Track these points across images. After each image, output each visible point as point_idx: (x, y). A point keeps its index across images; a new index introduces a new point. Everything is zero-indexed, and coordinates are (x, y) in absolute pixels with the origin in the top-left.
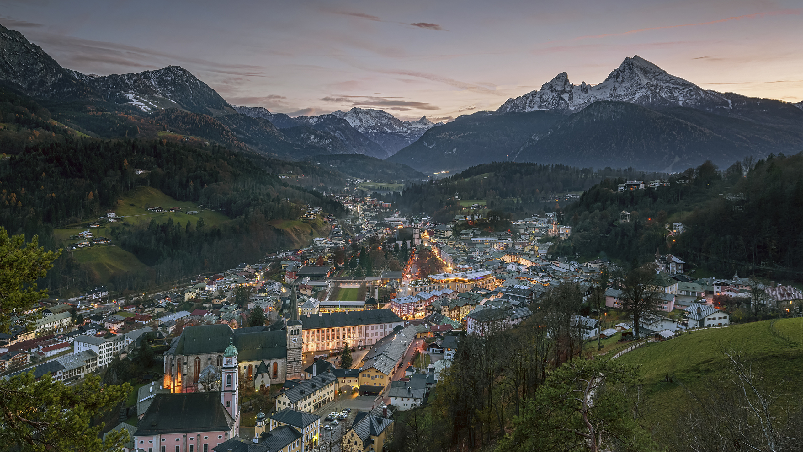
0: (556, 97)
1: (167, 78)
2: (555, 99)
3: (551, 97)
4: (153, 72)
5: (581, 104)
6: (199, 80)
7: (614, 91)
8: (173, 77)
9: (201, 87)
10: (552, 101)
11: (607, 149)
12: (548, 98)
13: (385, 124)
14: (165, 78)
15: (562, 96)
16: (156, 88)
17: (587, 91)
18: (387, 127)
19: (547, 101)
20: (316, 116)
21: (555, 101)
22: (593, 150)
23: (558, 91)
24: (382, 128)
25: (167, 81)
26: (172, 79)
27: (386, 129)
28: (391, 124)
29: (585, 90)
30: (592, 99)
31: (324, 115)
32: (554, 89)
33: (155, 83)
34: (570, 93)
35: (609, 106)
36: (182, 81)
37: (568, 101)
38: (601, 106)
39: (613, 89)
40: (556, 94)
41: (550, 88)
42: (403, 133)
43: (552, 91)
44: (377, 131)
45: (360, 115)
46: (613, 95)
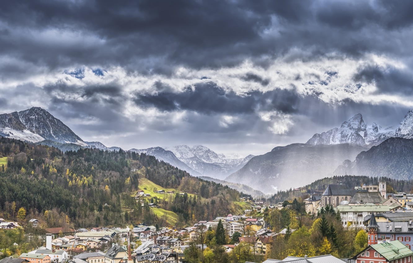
0: (354, 134)
1: (32, 117)
2: (353, 135)
3: (350, 134)
4: (20, 112)
5: (374, 141)
6: (55, 118)
7: (398, 131)
8: (37, 116)
9: (58, 124)
10: (351, 137)
11: (402, 175)
12: (348, 135)
13: (202, 156)
14: (30, 117)
15: (359, 133)
16: (24, 126)
17: (377, 130)
18: (204, 158)
19: (347, 136)
20: (145, 149)
21: (353, 137)
22: (391, 174)
23: (355, 129)
24: (200, 160)
25: (32, 119)
26: (36, 117)
27: (204, 160)
28: (208, 156)
29: (376, 130)
30: (382, 137)
31: (152, 148)
32: (352, 127)
33: (22, 121)
34: (365, 131)
35: (401, 142)
36: (44, 119)
37: (364, 138)
38: (394, 141)
39: (398, 130)
40: (354, 131)
41: (348, 126)
42: (219, 164)
43: (350, 129)
44: (197, 162)
45: (180, 148)
46: (399, 134)
